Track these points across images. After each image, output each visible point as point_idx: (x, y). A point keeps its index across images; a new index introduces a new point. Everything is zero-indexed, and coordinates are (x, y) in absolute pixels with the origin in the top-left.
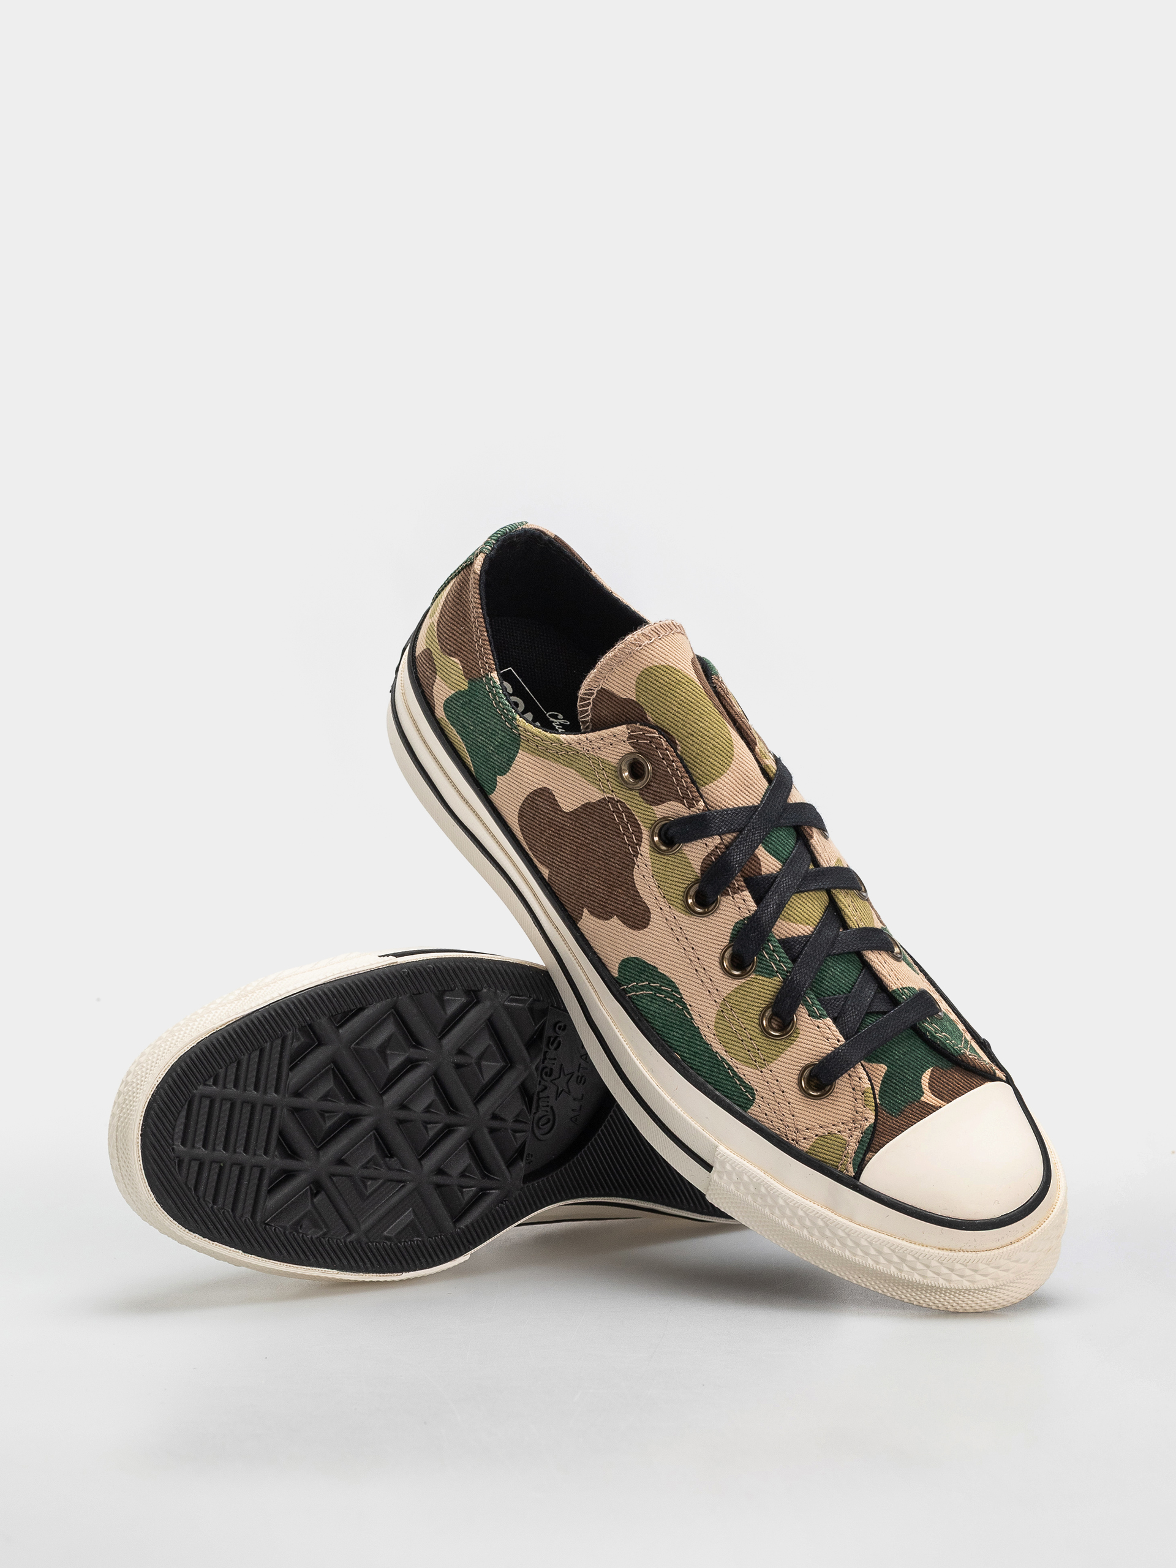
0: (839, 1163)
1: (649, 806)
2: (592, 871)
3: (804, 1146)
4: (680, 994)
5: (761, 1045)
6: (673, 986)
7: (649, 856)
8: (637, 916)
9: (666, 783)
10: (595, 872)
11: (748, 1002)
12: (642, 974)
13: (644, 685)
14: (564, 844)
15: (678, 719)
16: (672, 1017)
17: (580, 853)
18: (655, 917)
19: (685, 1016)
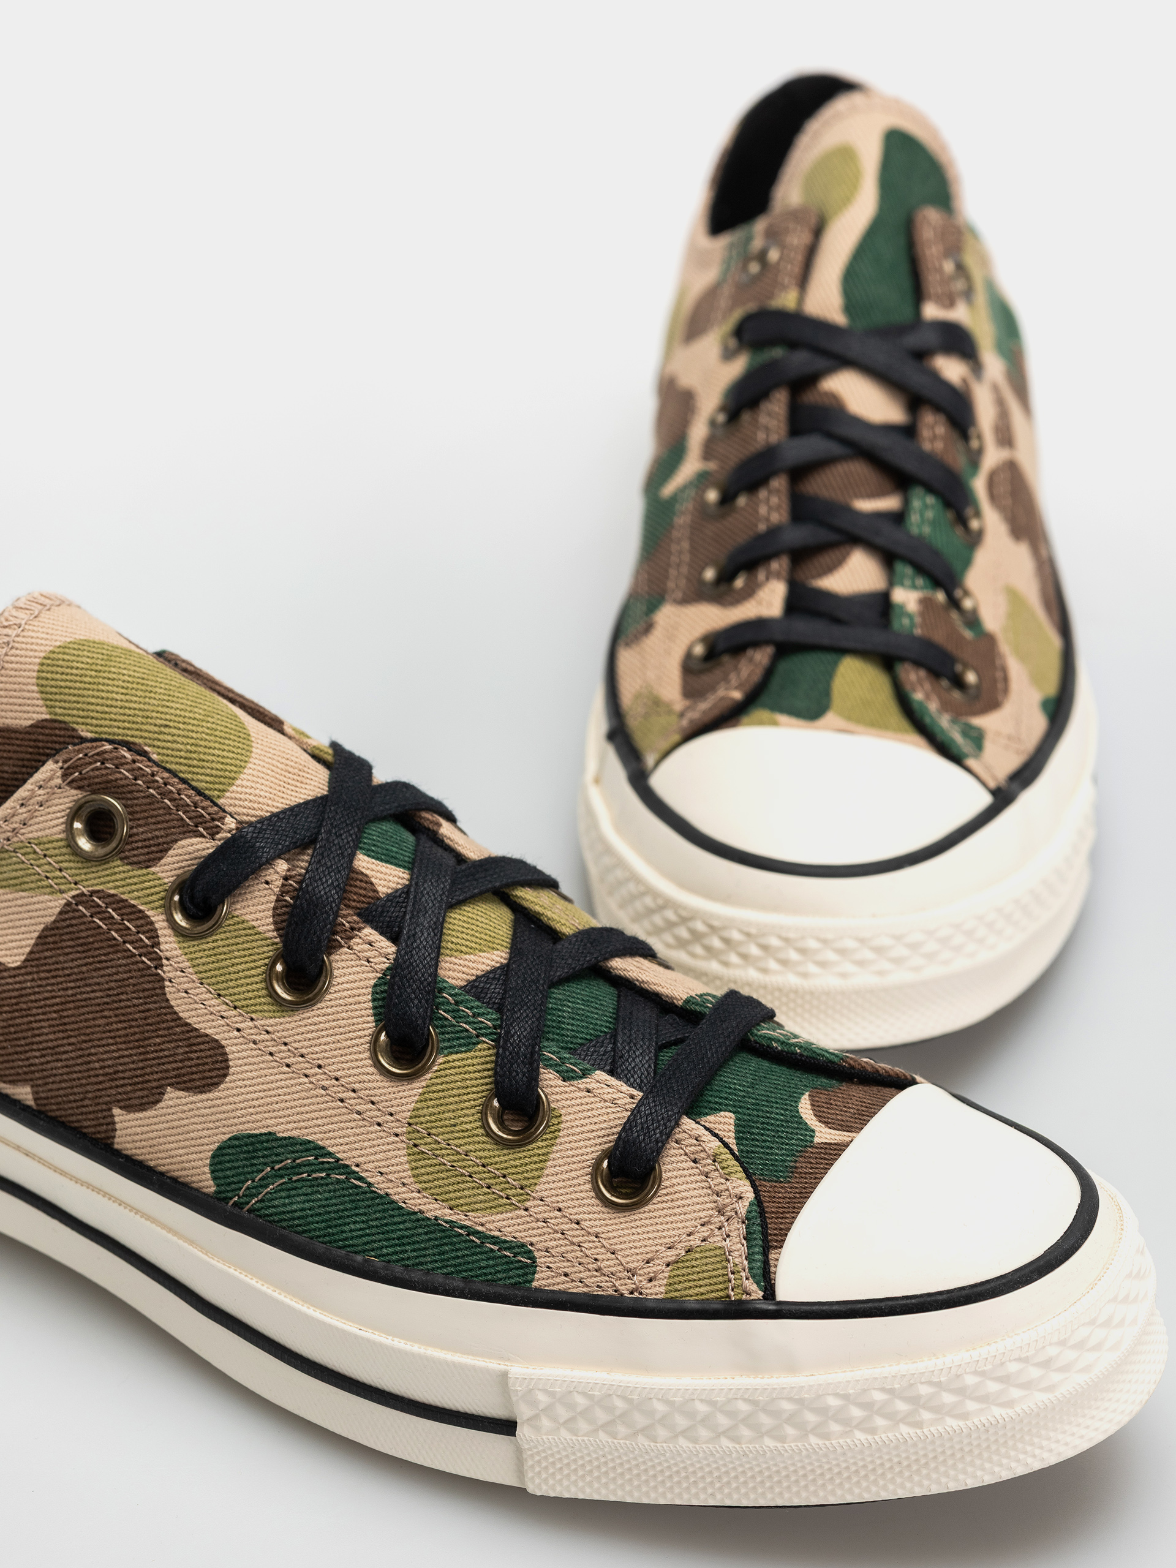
0: (727, 1288)
1: (144, 871)
2: (99, 1036)
3: (656, 1291)
4: (330, 1154)
5: (506, 1165)
6: (315, 1149)
7: (180, 952)
8: (204, 1064)
9: (156, 816)
10: (104, 1035)
11: (452, 1107)
12: (254, 1158)
13: (53, 683)
14: (36, 1021)
15: (131, 712)
16: (334, 1201)
17: (66, 1020)
18: (234, 1048)
19: (357, 1187)
